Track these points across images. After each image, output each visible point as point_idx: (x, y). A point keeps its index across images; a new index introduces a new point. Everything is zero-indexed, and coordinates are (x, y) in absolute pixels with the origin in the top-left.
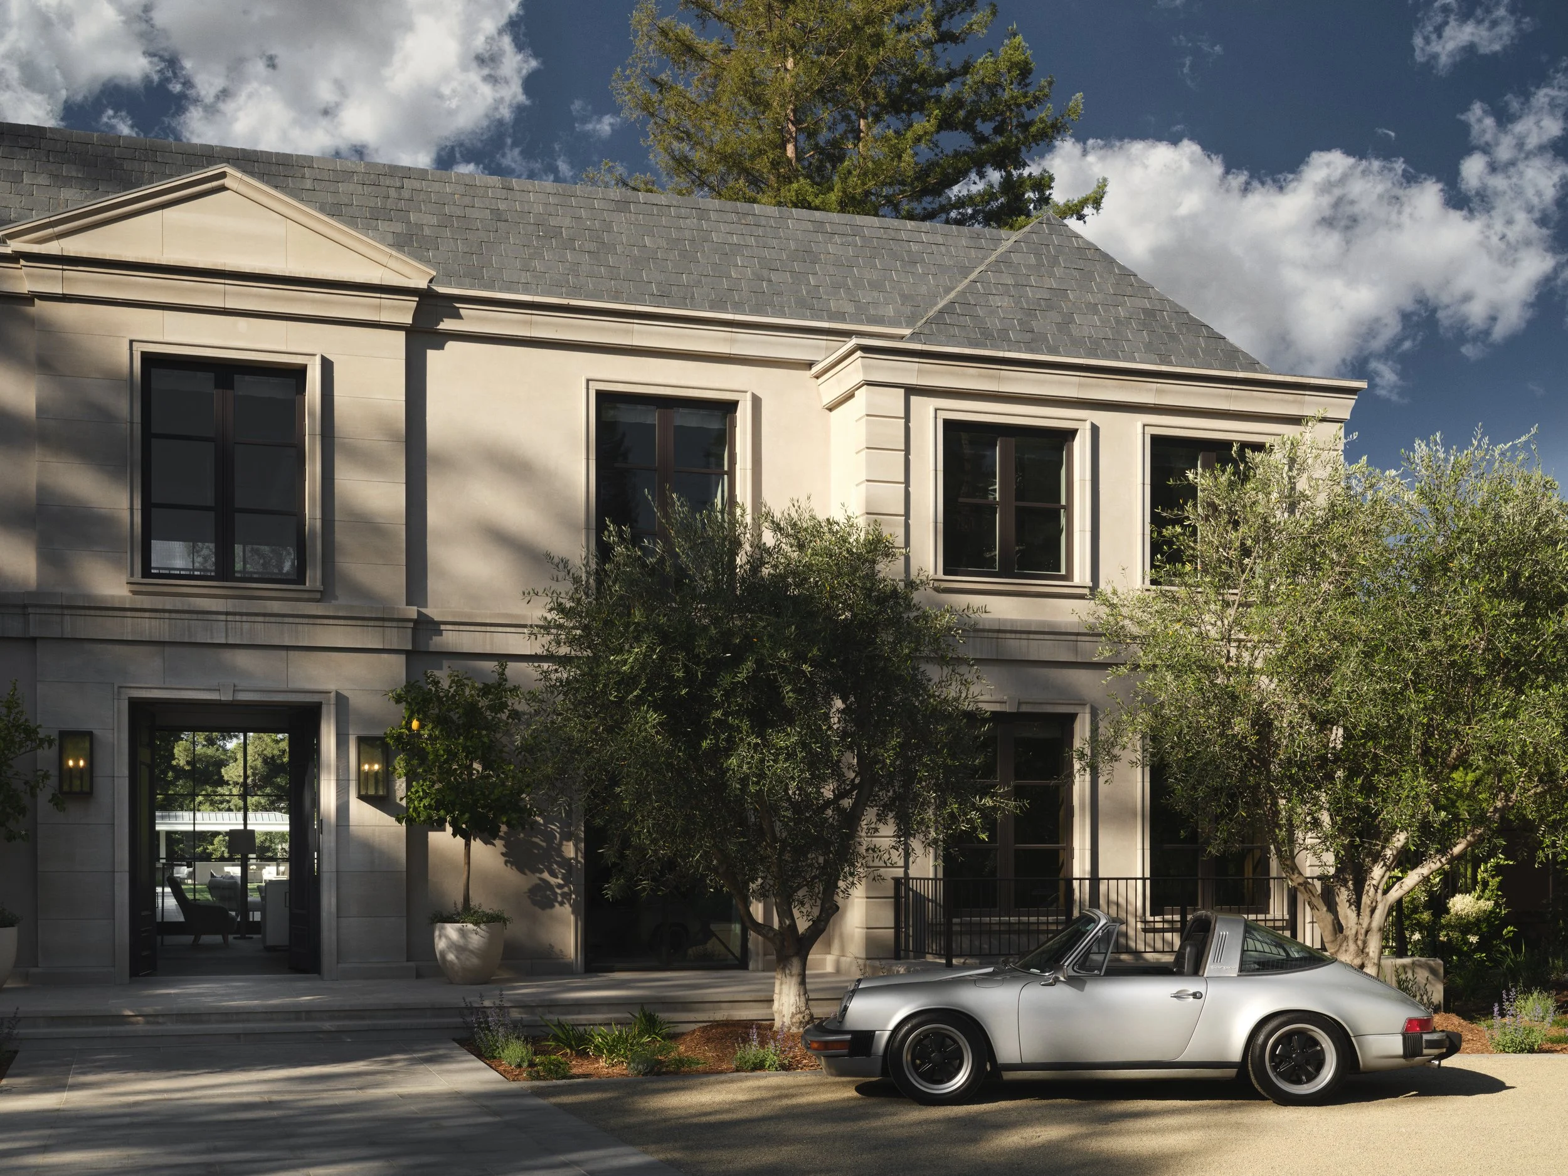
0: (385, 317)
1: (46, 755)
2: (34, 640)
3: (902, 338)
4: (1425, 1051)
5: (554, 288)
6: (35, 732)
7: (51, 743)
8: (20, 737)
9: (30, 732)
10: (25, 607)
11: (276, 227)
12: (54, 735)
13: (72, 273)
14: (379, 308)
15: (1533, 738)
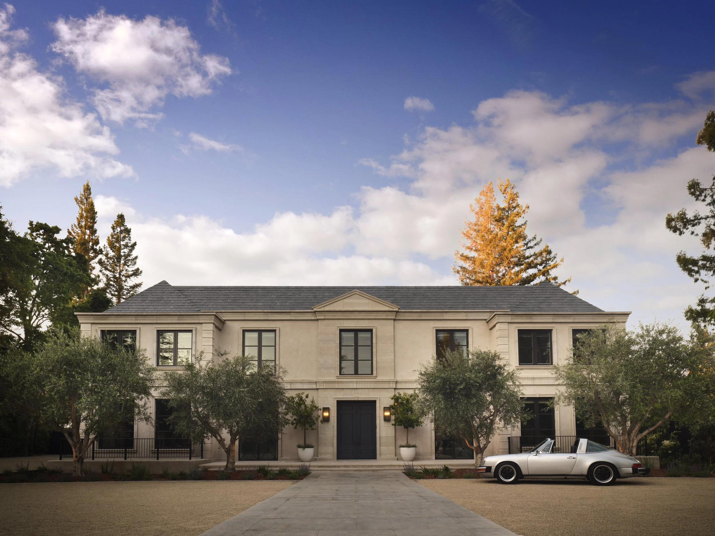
0: (389, 317)
1: (320, 412)
2: (318, 389)
3: (508, 312)
4: (639, 472)
5: (426, 308)
6: (318, 407)
7: (321, 409)
8: (314, 409)
9: (316, 408)
10: (316, 382)
11: (366, 301)
12: (322, 408)
13: (326, 314)
14: (388, 316)
15: (675, 394)
